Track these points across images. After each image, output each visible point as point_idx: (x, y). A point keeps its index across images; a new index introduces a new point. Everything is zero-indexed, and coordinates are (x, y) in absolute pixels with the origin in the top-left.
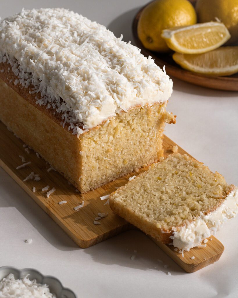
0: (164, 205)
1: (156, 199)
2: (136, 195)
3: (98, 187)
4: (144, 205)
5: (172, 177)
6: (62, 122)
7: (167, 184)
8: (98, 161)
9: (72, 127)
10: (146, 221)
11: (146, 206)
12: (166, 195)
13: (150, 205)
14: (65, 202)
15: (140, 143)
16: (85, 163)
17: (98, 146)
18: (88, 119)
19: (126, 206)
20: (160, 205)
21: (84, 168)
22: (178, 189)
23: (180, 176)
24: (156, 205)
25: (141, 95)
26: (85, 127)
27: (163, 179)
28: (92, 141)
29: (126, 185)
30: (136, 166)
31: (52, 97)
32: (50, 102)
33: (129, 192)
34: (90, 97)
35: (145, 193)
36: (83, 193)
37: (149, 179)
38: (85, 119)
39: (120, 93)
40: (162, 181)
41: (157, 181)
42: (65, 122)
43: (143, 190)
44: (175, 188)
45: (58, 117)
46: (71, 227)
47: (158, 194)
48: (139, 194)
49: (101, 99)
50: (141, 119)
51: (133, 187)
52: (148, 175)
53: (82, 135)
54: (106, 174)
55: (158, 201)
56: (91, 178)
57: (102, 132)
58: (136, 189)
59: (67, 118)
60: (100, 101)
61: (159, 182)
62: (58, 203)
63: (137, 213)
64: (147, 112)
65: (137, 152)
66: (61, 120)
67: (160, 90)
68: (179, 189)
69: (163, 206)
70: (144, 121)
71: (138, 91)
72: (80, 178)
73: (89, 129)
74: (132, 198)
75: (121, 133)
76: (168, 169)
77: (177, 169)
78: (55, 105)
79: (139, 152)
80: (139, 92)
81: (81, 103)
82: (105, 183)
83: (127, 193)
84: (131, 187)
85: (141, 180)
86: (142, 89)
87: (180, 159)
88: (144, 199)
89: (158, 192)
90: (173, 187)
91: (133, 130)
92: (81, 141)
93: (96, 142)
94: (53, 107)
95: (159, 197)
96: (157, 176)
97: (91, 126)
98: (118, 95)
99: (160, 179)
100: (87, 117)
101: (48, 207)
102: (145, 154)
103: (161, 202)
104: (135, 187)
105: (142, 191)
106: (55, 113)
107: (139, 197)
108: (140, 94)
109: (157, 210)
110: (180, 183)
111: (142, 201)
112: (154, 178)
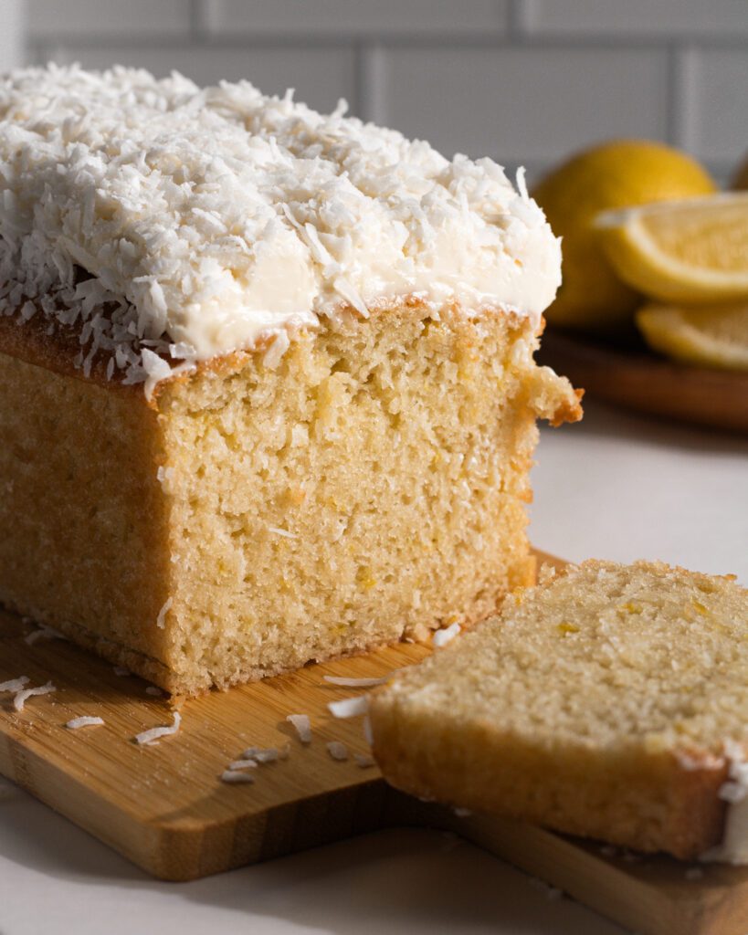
3: (247, 676)
6: (81, 355)
8: (242, 540)
9: (122, 357)
14: (99, 721)
15: (432, 500)
16: (186, 533)
17: (242, 460)
18: (195, 310)
21: (178, 557)
25: (424, 253)
26: (179, 349)
28: (214, 433)
30: (417, 611)
31: (41, 271)
32: (32, 294)
34: (199, 230)
36: (178, 695)
38: (180, 310)
39: (334, 227)
42: (93, 352)
45: (67, 341)
49: (249, 235)
50: (429, 379)
53: (165, 387)
54: (283, 619)
56: (216, 621)
57: (258, 397)
59: (104, 332)
60: (246, 242)
62: (65, 726)
64: (454, 346)
65: (417, 542)
66: (75, 348)
67: (506, 251)
70: (443, 388)
71: (411, 233)
72: (162, 613)
73: (197, 363)
75: (341, 421)
78: (51, 300)
79: (427, 542)
80: (417, 238)
81: (165, 252)
82: (277, 668)
86: (426, 226)
91: (395, 421)
92: (160, 416)
93: (230, 439)
94: (46, 310)
97: (206, 350)
98: (325, 234)
100: (187, 301)
101: (15, 738)
102: (455, 563)
106: (50, 331)
108: (421, 247)
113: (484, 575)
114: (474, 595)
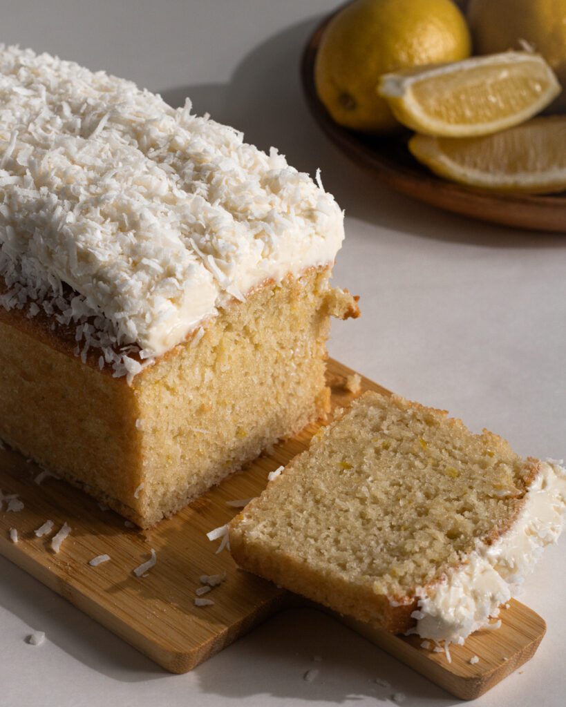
0: (377, 532)
1: (352, 519)
2: (299, 517)
3: (181, 506)
4: (325, 539)
5: (378, 459)
6: (78, 347)
7: (370, 479)
8: (178, 439)
9: (110, 356)
10: (340, 580)
11: (330, 542)
12: (375, 505)
13: (341, 538)
14: (105, 558)
15: (274, 378)
16: (151, 448)
17: (178, 400)
18: (153, 331)
19: (278, 548)
20: (367, 536)
21: (147, 462)
22: (402, 488)
23: (395, 451)
24: (357, 537)
25: (273, 254)
26: (145, 354)
27: (355, 466)
28: (164, 389)
29: (264, 492)
30: (268, 439)
31: (39, 283)
32: (35, 297)
33: (277, 510)
34: (147, 273)
35: (318, 509)
36: (147, 529)
37: (320, 470)
38: (144, 332)
39: (223, 254)
40: (354, 472)
41: (341, 473)
42: (87, 348)
43: (312, 500)
44: (392, 485)
45: (66, 336)
46: (139, 622)
47: (353, 506)
48: (305, 512)
49: (179, 276)
50: (275, 317)
51: (284, 495)
52: (313, 460)
53: (139, 376)
54: (199, 471)
55: (358, 524)
56: (165, 485)
57: (186, 363)
58: (293, 500)
59: (92, 335)
60: (178, 280)
61: (346, 474)
62: (88, 564)
63: (312, 561)
64: (289, 296)
65: (268, 403)
66: (73, 343)
67: (316, 233)
68: (404, 486)
69: (375, 535)
70: (282, 318)
71: (265, 243)
72: (138, 490)
73: (155, 358)
74: (290, 525)
75: (230, 358)
76: (362, 439)
77: (383, 435)
78: (50, 306)
79: (273, 402)
80: (269, 244)
81: (130, 292)
82: (197, 496)
83: (274, 513)
84: (278, 497)
85: (298, 474)
86: (274, 237)
87: (384, 408)
88: (320, 524)
89: (353, 501)
90: (388, 483)
91: (257, 346)
92: (136, 392)
93: (172, 390)
94: (47, 312)
95: (357, 514)
96: (337, 459)
97: (159, 350)
98: (218, 260)
99: (349, 467)
100: (149, 326)
101: (64, 579)
102: (287, 407)
103: (366, 527)
104: (288, 496)
105: (311, 503)
106: (53, 327)
107: (307, 522)
108: (271, 250)
109: (363, 547)
110: (402, 471)
111: (318, 531)
112: (332, 466)
113: (301, 406)
114: (296, 419)
